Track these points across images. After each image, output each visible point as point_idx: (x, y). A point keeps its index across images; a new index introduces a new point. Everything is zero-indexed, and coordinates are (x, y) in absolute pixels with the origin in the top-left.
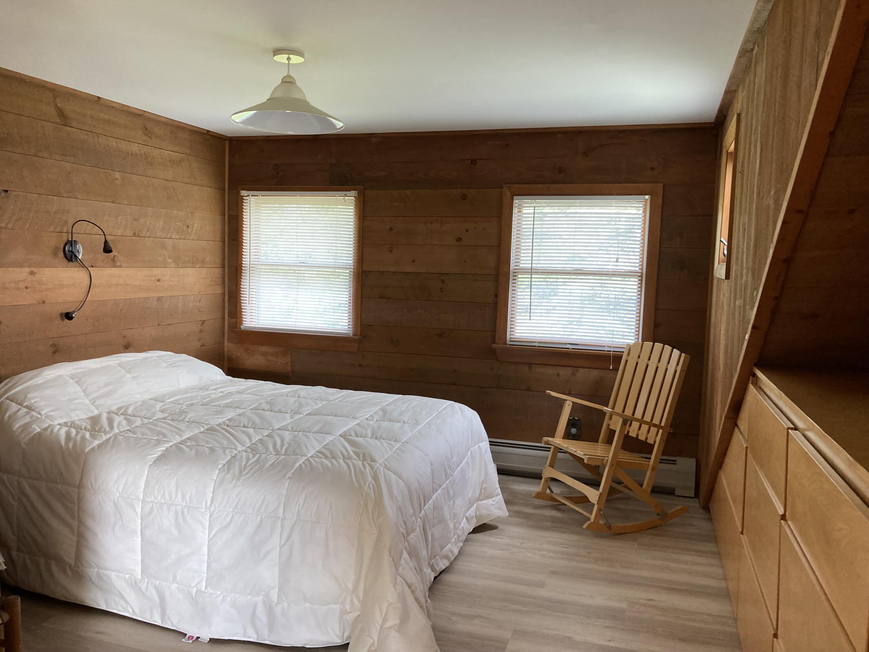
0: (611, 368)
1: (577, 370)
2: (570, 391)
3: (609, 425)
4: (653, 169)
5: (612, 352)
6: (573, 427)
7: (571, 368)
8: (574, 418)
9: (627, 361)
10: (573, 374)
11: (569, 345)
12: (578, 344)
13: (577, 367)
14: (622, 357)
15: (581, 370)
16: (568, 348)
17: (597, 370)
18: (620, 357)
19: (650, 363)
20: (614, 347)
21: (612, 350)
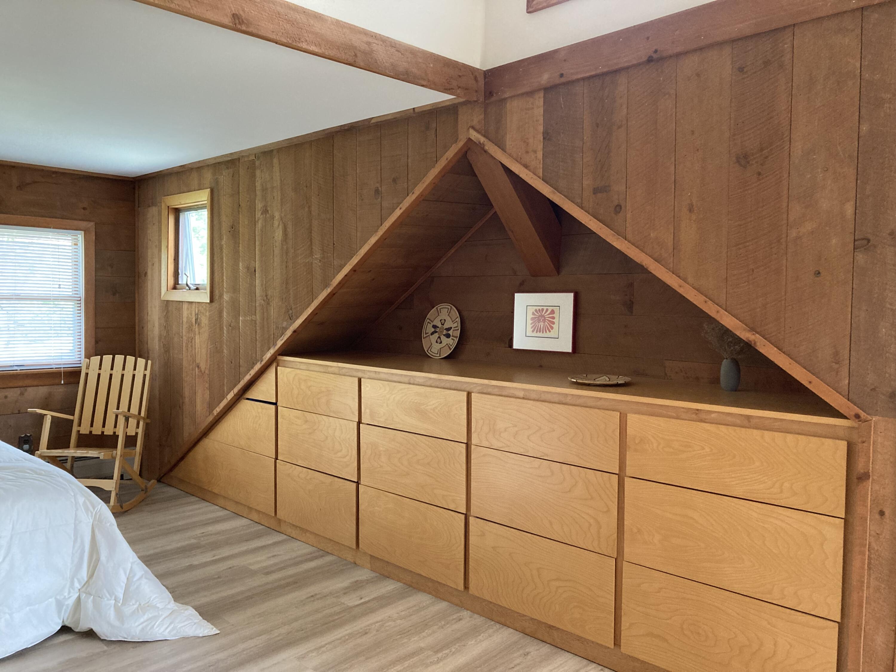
0: (62, 383)
1: (26, 390)
2: (19, 411)
3: (79, 431)
4: (84, 209)
5: (62, 369)
6: (25, 443)
7: (19, 388)
8: (26, 435)
9: (87, 374)
10: (22, 394)
11: (16, 367)
12: (24, 365)
13: (26, 387)
14: (81, 372)
15: (29, 389)
16: (17, 370)
17: (47, 387)
18: (79, 372)
19: (114, 372)
20: (63, 364)
21: (62, 366)
